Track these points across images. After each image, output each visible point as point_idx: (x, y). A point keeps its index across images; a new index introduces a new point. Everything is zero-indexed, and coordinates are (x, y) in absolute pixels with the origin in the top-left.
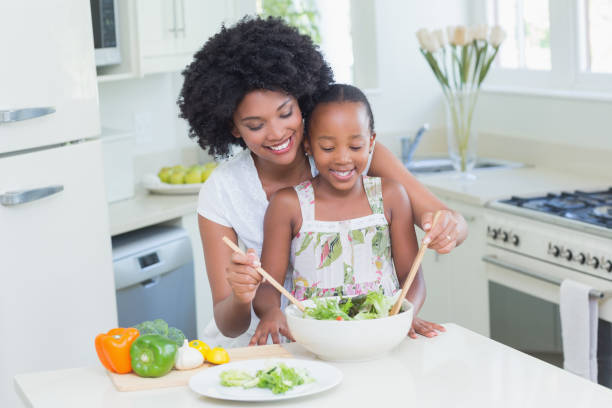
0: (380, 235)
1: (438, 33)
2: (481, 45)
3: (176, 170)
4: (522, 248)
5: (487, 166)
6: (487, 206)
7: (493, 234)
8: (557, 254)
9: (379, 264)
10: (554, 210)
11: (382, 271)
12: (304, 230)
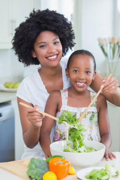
0: (93, 116)
1: (105, 39)
3: (10, 84)
9: (91, 127)
11: (92, 131)
12: (62, 109)
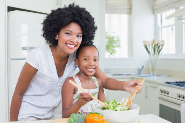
2: (159, 45)
4: (169, 95)
5: (159, 76)
6: (160, 84)
7: (161, 91)
8: (180, 97)
10: (179, 85)
